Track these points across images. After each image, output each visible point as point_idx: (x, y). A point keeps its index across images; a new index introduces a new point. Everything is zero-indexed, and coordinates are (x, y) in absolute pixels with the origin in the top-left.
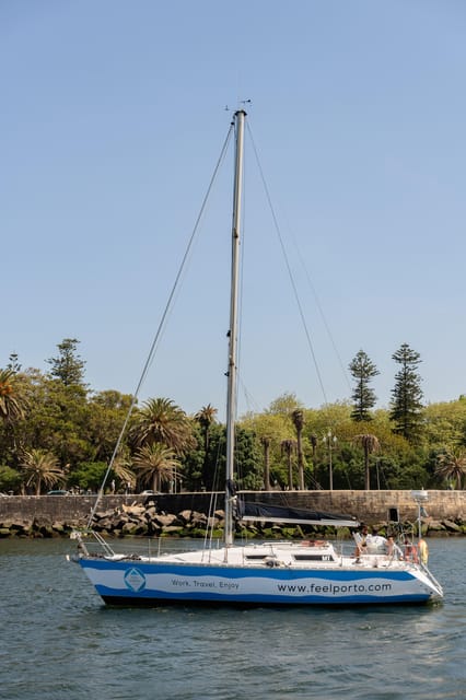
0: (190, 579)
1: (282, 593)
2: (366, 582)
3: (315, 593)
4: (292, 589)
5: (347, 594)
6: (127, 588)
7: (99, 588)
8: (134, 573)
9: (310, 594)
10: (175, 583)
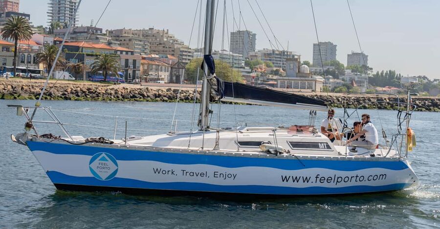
0: (178, 168)
1: (285, 184)
2: (366, 172)
3: (319, 184)
4: (296, 179)
5: (349, 184)
6: (91, 175)
7: (51, 174)
8: (103, 159)
9: (314, 185)
10: (156, 171)
